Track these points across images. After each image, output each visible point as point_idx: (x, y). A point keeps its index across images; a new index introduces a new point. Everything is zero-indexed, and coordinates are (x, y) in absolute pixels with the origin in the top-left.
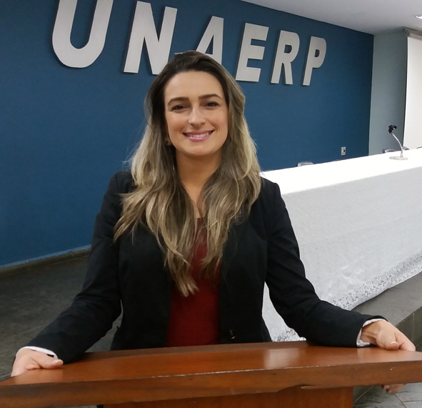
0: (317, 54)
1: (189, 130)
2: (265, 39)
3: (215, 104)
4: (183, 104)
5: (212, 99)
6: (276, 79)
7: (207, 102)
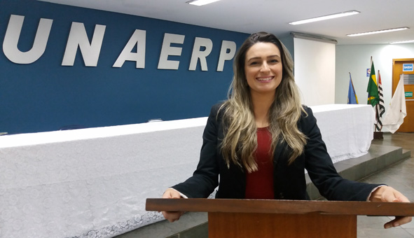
0: (228, 51)
1: (259, 76)
2: (182, 43)
3: (276, 61)
4: (257, 62)
5: (275, 58)
6: (193, 67)
7: (271, 60)
